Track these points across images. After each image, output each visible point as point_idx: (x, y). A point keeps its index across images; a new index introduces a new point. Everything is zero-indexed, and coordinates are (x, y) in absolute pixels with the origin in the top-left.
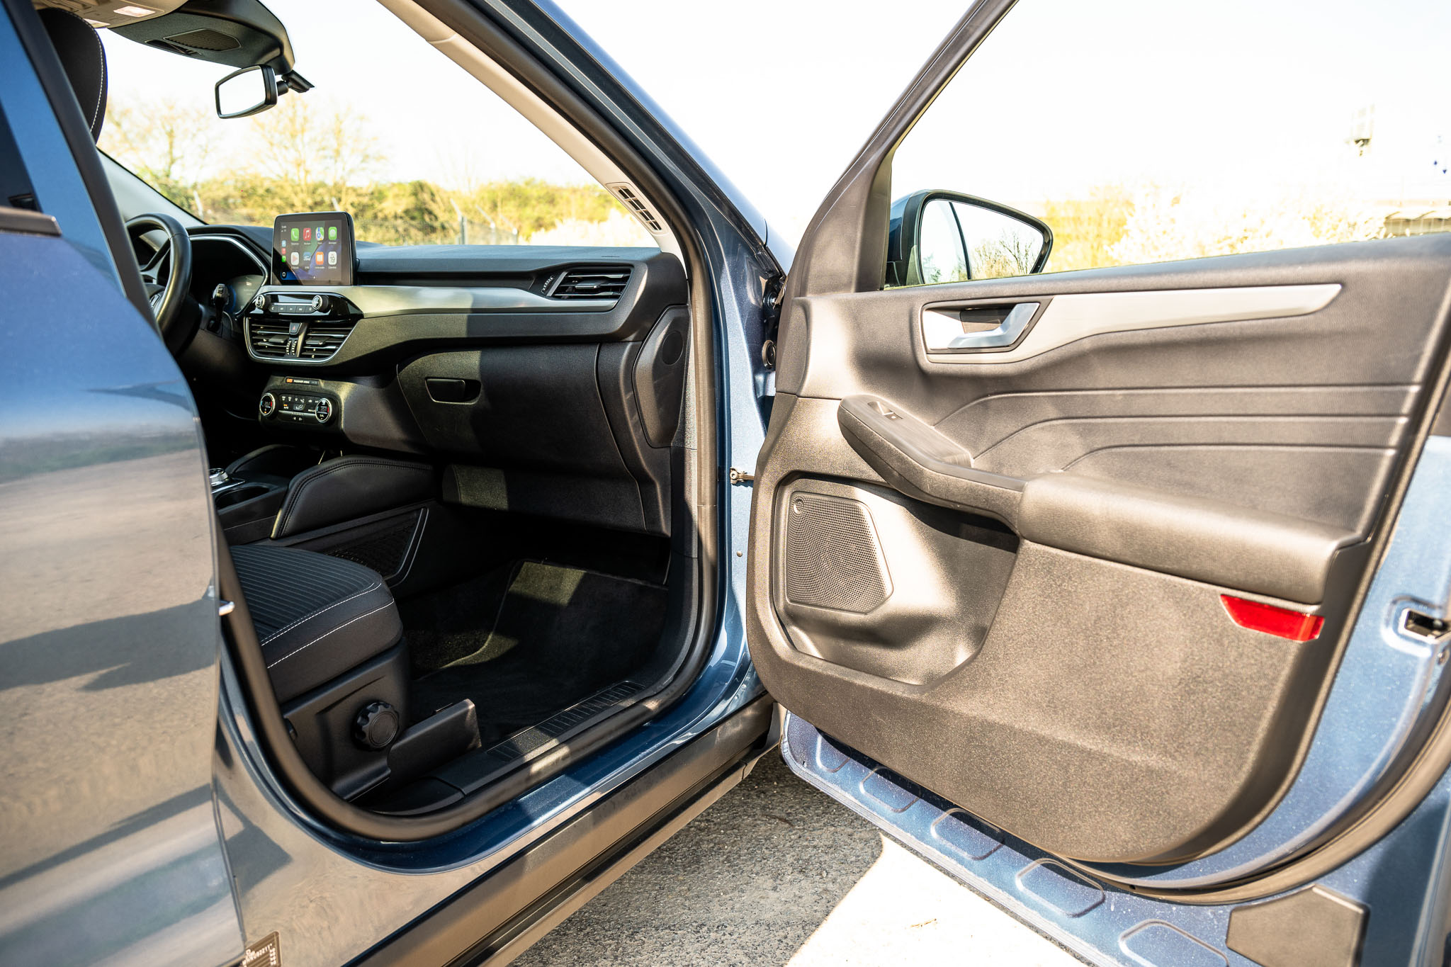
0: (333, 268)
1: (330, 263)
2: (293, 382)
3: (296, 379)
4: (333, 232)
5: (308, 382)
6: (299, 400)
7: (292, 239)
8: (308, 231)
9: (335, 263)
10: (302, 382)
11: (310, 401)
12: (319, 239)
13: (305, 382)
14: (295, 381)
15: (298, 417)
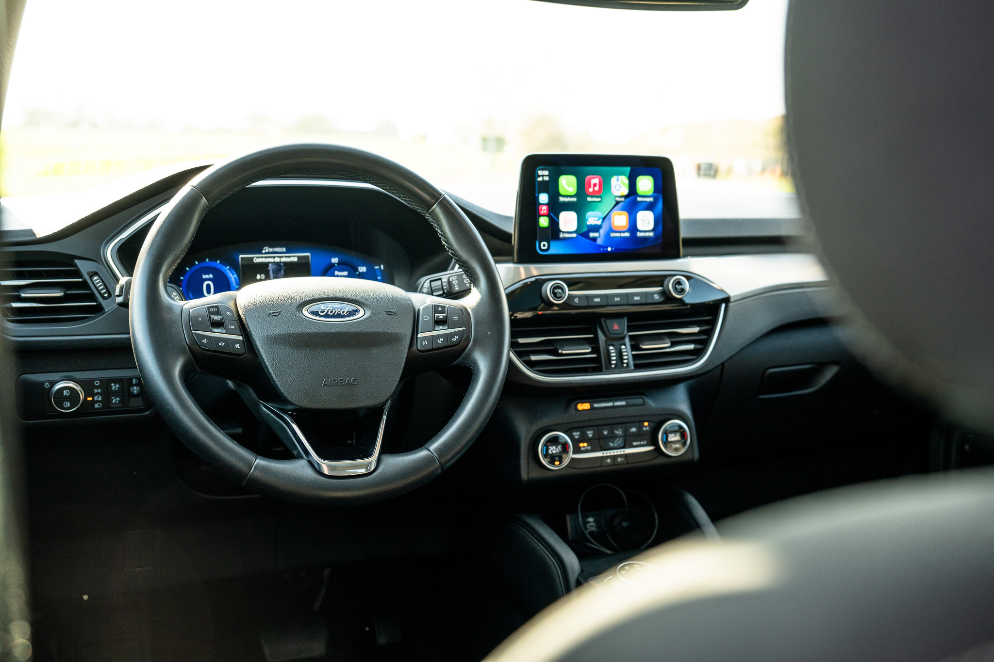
0: (647, 234)
1: (640, 226)
2: (592, 408)
3: (597, 402)
4: (646, 185)
5: (623, 403)
6: (611, 432)
7: (562, 191)
8: (595, 181)
10: (610, 404)
11: (634, 430)
13: (617, 404)
14: (596, 405)
15: (614, 457)
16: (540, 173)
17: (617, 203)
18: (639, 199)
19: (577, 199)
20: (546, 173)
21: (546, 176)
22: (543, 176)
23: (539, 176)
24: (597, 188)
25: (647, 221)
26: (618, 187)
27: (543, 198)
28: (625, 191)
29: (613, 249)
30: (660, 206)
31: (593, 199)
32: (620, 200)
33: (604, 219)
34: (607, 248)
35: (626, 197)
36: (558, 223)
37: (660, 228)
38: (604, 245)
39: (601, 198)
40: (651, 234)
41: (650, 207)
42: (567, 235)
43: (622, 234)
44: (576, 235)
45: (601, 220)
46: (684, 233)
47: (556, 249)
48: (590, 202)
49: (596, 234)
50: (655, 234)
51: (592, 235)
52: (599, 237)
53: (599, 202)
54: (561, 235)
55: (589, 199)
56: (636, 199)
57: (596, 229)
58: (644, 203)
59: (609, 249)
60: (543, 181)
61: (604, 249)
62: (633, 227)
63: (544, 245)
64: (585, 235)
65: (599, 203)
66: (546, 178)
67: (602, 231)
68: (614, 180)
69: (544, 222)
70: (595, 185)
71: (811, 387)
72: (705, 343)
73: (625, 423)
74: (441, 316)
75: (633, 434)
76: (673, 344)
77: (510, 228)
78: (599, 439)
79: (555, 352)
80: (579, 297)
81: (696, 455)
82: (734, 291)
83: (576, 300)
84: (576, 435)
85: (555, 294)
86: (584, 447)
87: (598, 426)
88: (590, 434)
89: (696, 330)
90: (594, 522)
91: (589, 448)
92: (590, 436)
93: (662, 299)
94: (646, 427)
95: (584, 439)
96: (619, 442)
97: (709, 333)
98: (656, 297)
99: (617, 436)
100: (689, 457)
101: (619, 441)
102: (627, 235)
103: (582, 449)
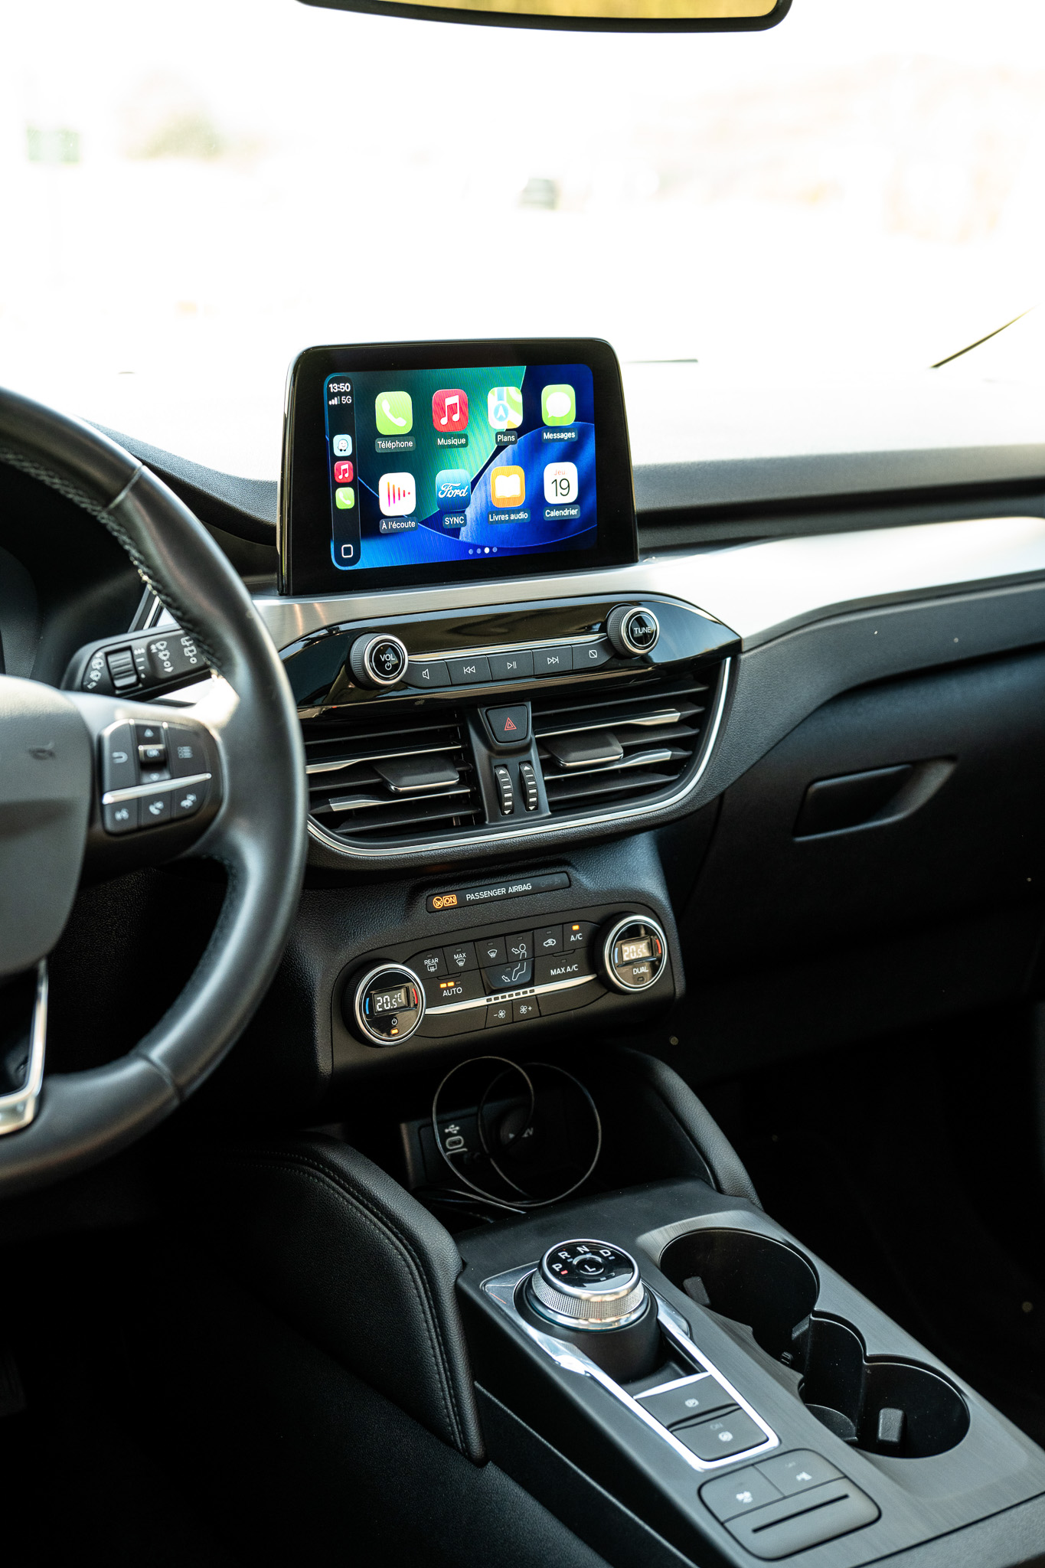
0: (566, 513)
1: (551, 496)
2: (463, 904)
3: (472, 890)
5: (527, 887)
6: (505, 951)
7: (382, 427)
8: (452, 400)
9: (573, 496)
10: (501, 891)
11: (551, 942)
12: (503, 426)
13: (514, 889)
14: (470, 897)
15: (513, 1006)
16: (334, 388)
17: (500, 449)
18: (547, 436)
19: (417, 443)
20: (345, 387)
21: (345, 394)
22: (340, 394)
23: (332, 396)
24: (456, 417)
25: (564, 484)
26: (501, 412)
27: (342, 444)
28: (516, 419)
29: (495, 550)
30: (590, 450)
31: (450, 442)
32: (506, 439)
33: (473, 483)
34: (483, 548)
35: (520, 431)
36: (376, 501)
37: (592, 499)
38: (475, 542)
39: (466, 437)
40: (574, 512)
41: (569, 453)
42: (395, 526)
43: (513, 517)
44: (413, 524)
45: (468, 487)
46: (642, 501)
47: (372, 556)
48: (443, 447)
49: (457, 520)
50: (581, 510)
51: (449, 521)
52: (464, 524)
53: (459, 446)
54: (384, 526)
55: (441, 442)
56: (540, 436)
57: (458, 506)
58: (557, 446)
59: (487, 550)
60: (340, 405)
61: (475, 551)
62: (536, 499)
63: (347, 551)
64: (434, 522)
65: (461, 449)
66: (347, 400)
67: (469, 512)
68: (494, 396)
69: (345, 498)
70: (452, 409)
71: (899, 812)
72: (694, 745)
73: (531, 931)
74: (153, 750)
75: (551, 953)
76: (629, 751)
77: (272, 513)
78: (480, 969)
79: (380, 790)
80: (432, 666)
81: (680, 986)
82: (748, 625)
83: (426, 674)
84: (432, 964)
85: (380, 665)
86: (448, 988)
87: (475, 942)
88: (460, 960)
89: (674, 717)
90: (459, 1133)
91: (459, 990)
92: (461, 964)
93: (605, 659)
94: (575, 933)
95: (448, 971)
96: (520, 973)
97: (701, 722)
98: (594, 654)
99: (517, 960)
100: (667, 989)
101: (521, 969)
102: (523, 516)
103: (445, 993)
